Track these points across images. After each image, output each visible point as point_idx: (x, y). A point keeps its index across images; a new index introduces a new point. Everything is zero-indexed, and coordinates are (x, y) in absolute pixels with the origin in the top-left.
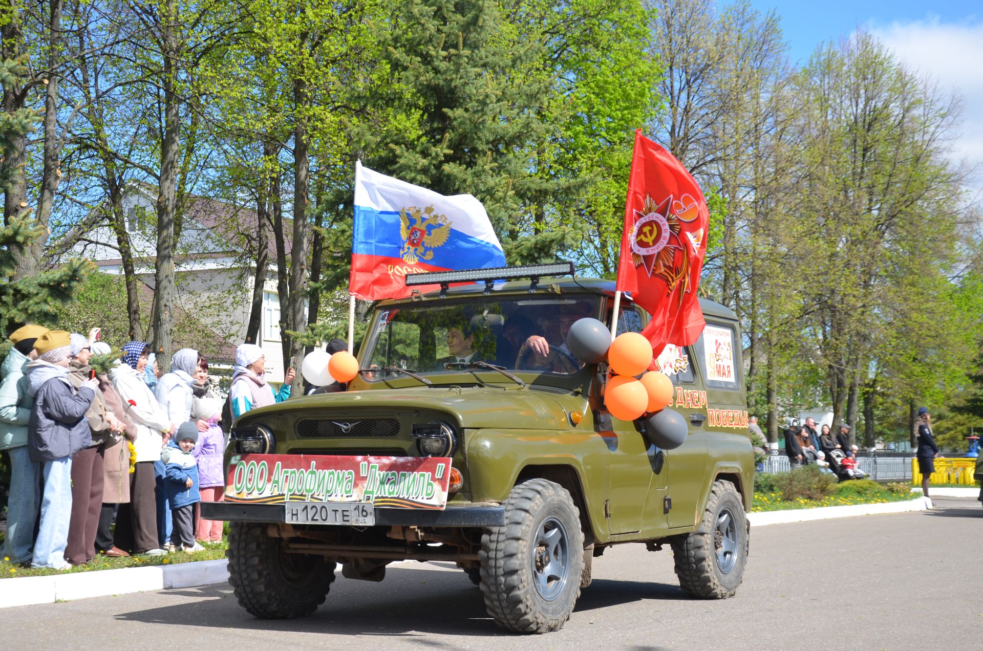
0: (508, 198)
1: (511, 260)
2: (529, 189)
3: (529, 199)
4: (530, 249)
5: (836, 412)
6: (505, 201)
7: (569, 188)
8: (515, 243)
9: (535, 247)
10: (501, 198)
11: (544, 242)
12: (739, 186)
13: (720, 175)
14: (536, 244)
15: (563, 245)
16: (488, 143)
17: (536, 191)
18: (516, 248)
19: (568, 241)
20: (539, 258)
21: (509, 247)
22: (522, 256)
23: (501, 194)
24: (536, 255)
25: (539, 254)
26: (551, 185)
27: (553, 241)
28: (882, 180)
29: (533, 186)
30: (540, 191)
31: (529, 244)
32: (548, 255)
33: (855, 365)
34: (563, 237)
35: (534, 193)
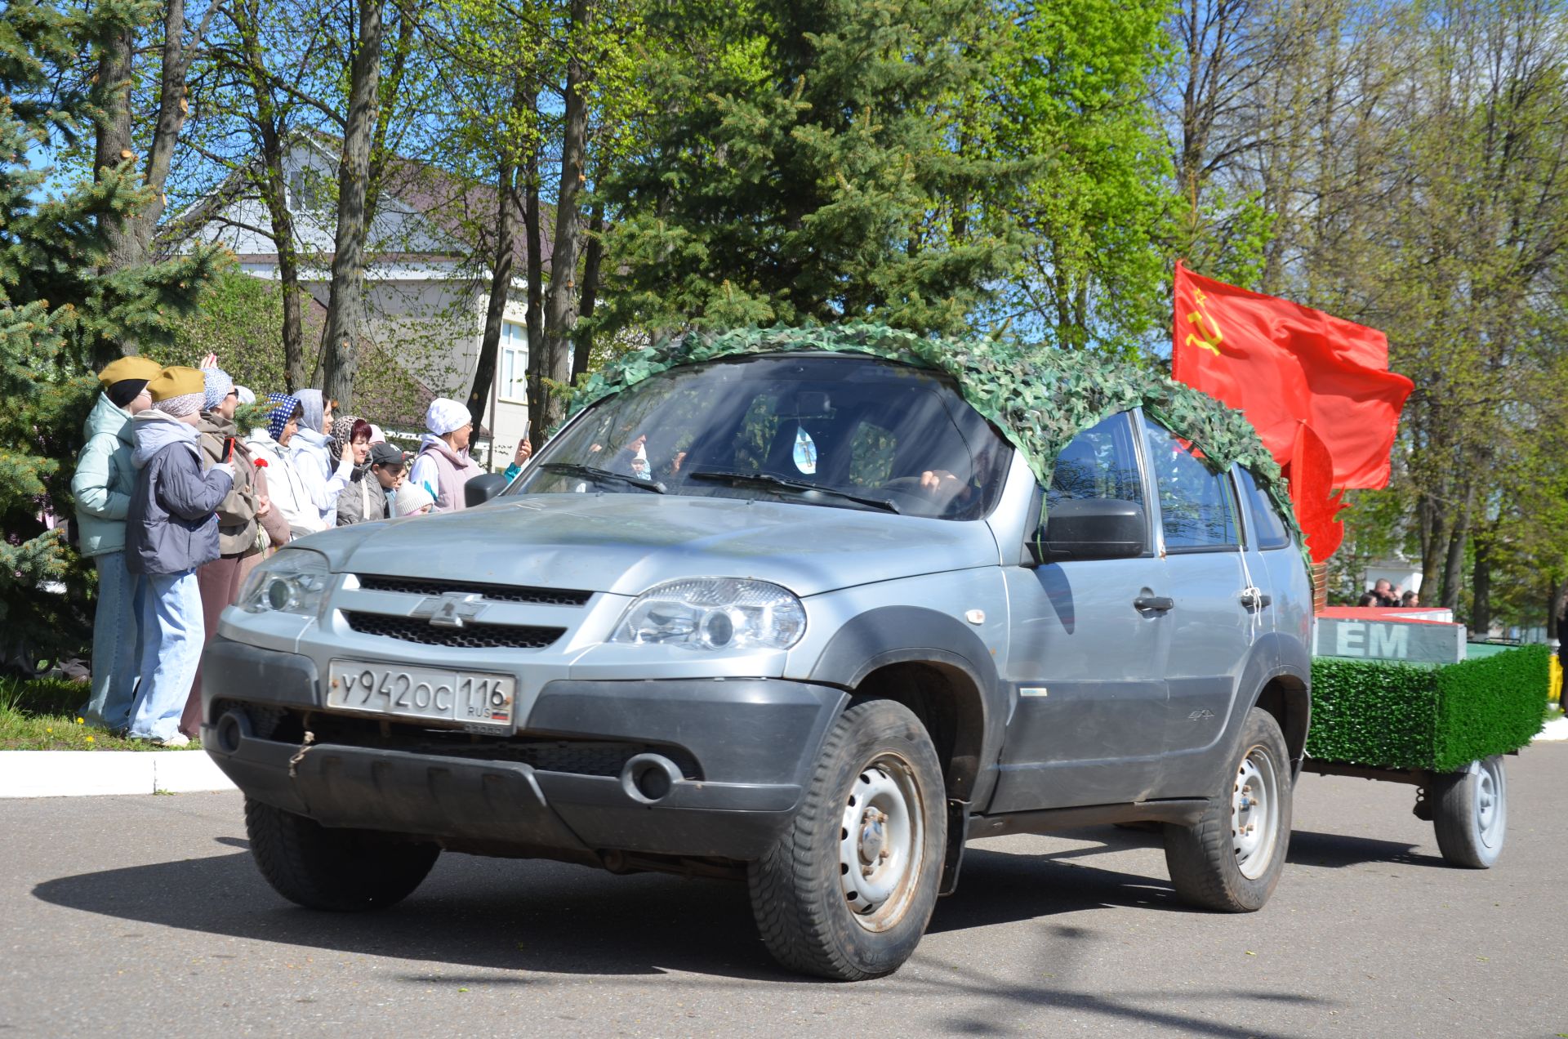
0: (903, 186)
1: (904, 290)
2: (940, 173)
3: (941, 190)
4: (937, 272)
5: (1426, 570)
6: (897, 190)
7: (1006, 175)
8: (913, 262)
9: (945, 271)
10: (891, 185)
11: (957, 262)
12: (1295, 190)
13: (1262, 170)
14: (946, 265)
15: (991, 268)
16: (875, 93)
17: (951, 177)
18: (914, 270)
19: (999, 262)
20: (952, 288)
21: (903, 267)
22: (922, 286)
23: (892, 178)
24: (946, 283)
25: (952, 282)
26: (973, 168)
27: (972, 262)
28: (1534, 191)
29: (947, 169)
30: (959, 177)
31: (934, 265)
32: (966, 283)
33: (1464, 497)
34: (989, 255)
35: (948, 180)
